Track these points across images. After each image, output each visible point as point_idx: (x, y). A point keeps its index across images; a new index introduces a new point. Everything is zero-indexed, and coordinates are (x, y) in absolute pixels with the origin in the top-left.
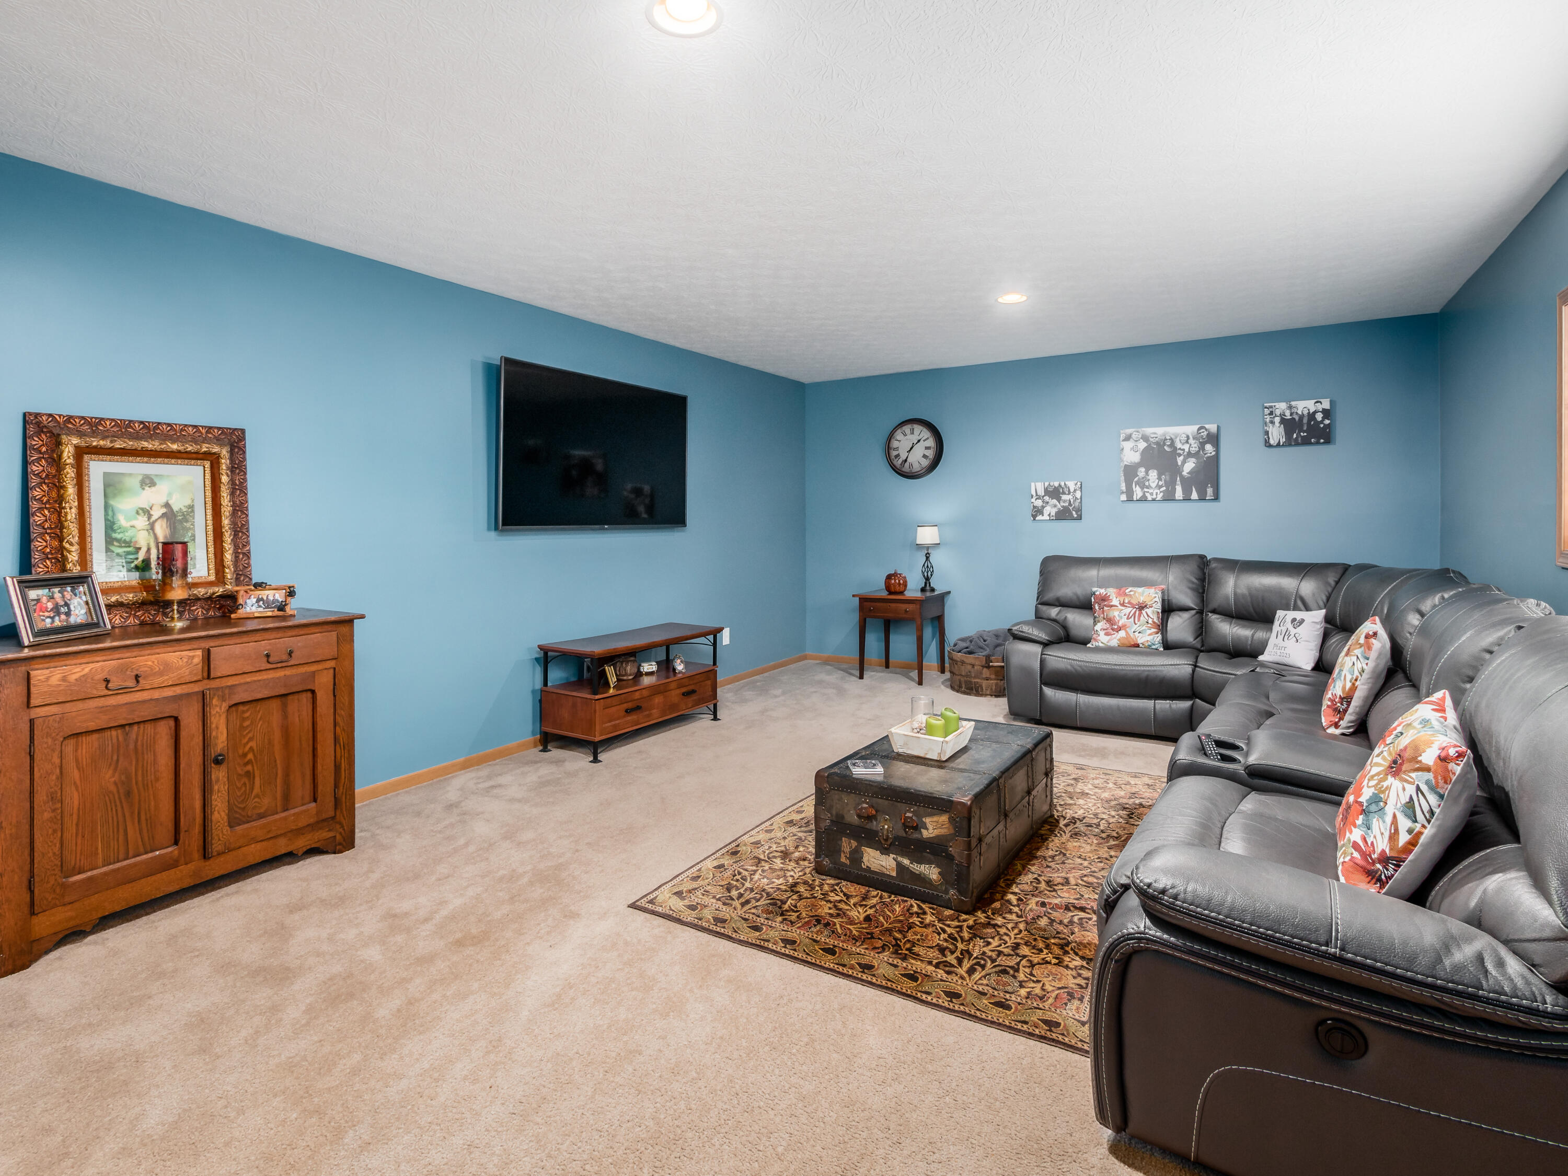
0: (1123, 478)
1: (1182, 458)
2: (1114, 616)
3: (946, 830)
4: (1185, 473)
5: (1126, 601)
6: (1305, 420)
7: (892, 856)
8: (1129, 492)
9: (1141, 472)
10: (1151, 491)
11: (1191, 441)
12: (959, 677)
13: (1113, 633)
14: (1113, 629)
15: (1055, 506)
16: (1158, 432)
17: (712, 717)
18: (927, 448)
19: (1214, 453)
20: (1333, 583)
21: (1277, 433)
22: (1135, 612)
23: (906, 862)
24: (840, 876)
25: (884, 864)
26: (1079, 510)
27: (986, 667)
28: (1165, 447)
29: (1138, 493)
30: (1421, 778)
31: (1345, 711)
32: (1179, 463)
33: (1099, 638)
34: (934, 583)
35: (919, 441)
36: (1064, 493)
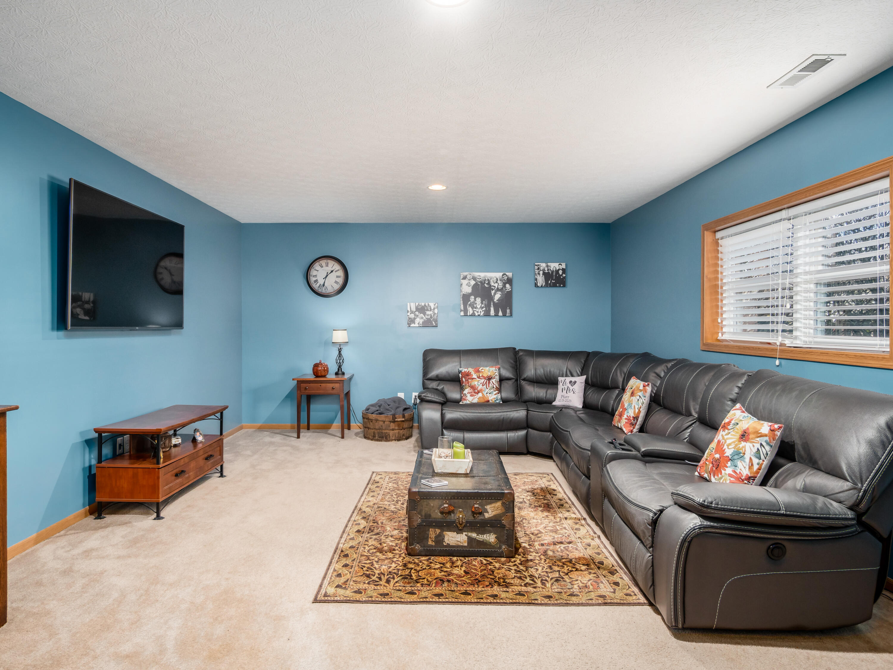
0: (462, 302)
1: (494, 291)
2: (475, 385)
3: (500, 511)
4: (495, 300)
5: (481, 375)
6: (554, 274)
7: (464, 533)
8: (466, 311)
9: (472, 298)
10: (477, 310)
11: (499, 282)
12: (374, 430)
13: (475, 394)
14: (474, 392)
15: (422, 318)
16: (482, 275)
17: (219, 475)
18: (337, 277)
19: (510, 289)
20: (583, 362)
21: (541, 280)
22: (486, 382)
23: (474, 535)
24: (428, 554)
25: (459, 540)
26: (436, 321)
27: (393, 422)
28: (485, 285)
29: (470, 311)
30: (763, 440)
31: (636, 424)
32: (493, 294)
33: (467, 398)
34: (344, 368)
35: (332, 271)
36: (427, 310)
